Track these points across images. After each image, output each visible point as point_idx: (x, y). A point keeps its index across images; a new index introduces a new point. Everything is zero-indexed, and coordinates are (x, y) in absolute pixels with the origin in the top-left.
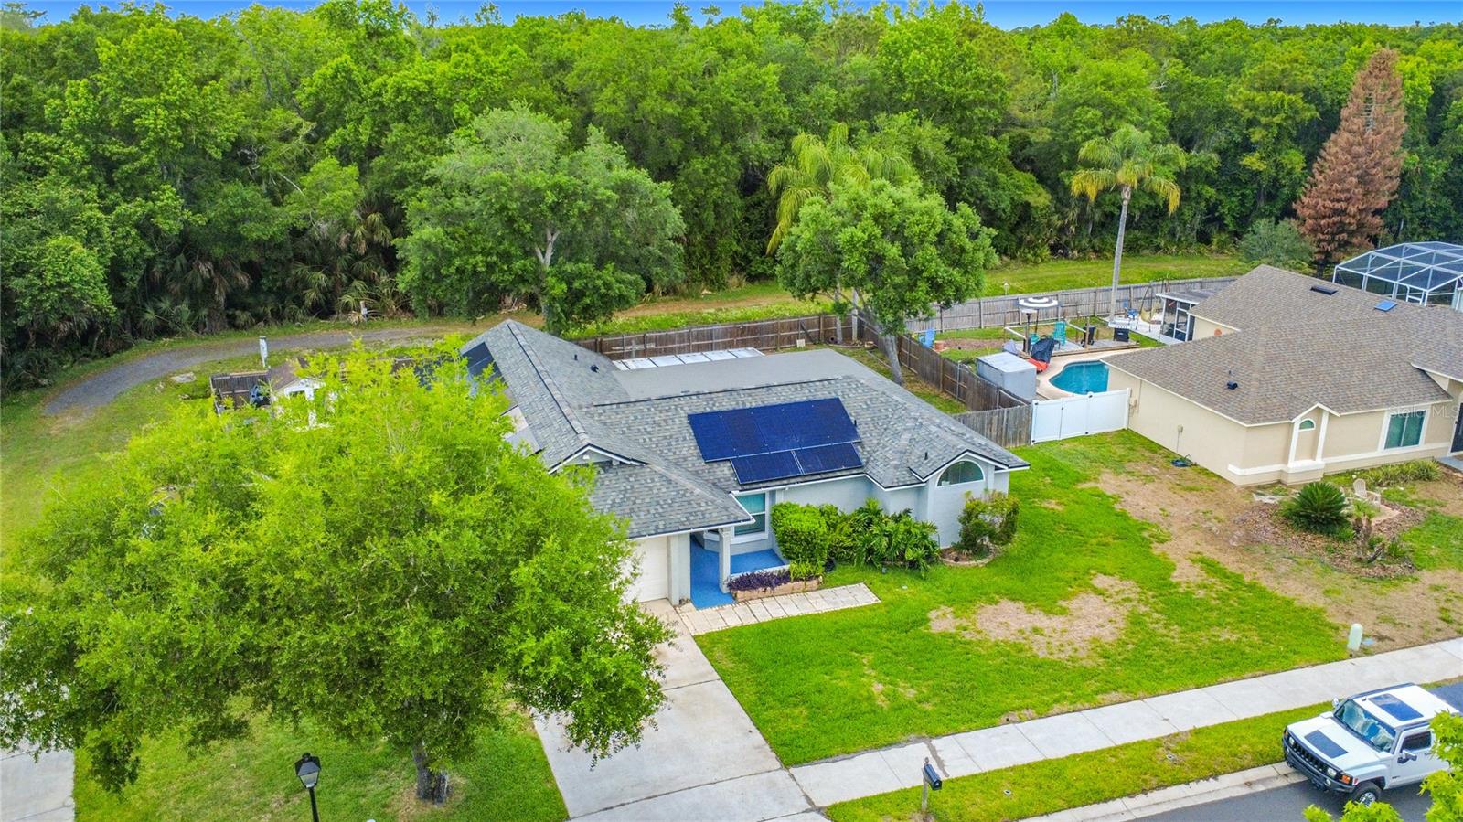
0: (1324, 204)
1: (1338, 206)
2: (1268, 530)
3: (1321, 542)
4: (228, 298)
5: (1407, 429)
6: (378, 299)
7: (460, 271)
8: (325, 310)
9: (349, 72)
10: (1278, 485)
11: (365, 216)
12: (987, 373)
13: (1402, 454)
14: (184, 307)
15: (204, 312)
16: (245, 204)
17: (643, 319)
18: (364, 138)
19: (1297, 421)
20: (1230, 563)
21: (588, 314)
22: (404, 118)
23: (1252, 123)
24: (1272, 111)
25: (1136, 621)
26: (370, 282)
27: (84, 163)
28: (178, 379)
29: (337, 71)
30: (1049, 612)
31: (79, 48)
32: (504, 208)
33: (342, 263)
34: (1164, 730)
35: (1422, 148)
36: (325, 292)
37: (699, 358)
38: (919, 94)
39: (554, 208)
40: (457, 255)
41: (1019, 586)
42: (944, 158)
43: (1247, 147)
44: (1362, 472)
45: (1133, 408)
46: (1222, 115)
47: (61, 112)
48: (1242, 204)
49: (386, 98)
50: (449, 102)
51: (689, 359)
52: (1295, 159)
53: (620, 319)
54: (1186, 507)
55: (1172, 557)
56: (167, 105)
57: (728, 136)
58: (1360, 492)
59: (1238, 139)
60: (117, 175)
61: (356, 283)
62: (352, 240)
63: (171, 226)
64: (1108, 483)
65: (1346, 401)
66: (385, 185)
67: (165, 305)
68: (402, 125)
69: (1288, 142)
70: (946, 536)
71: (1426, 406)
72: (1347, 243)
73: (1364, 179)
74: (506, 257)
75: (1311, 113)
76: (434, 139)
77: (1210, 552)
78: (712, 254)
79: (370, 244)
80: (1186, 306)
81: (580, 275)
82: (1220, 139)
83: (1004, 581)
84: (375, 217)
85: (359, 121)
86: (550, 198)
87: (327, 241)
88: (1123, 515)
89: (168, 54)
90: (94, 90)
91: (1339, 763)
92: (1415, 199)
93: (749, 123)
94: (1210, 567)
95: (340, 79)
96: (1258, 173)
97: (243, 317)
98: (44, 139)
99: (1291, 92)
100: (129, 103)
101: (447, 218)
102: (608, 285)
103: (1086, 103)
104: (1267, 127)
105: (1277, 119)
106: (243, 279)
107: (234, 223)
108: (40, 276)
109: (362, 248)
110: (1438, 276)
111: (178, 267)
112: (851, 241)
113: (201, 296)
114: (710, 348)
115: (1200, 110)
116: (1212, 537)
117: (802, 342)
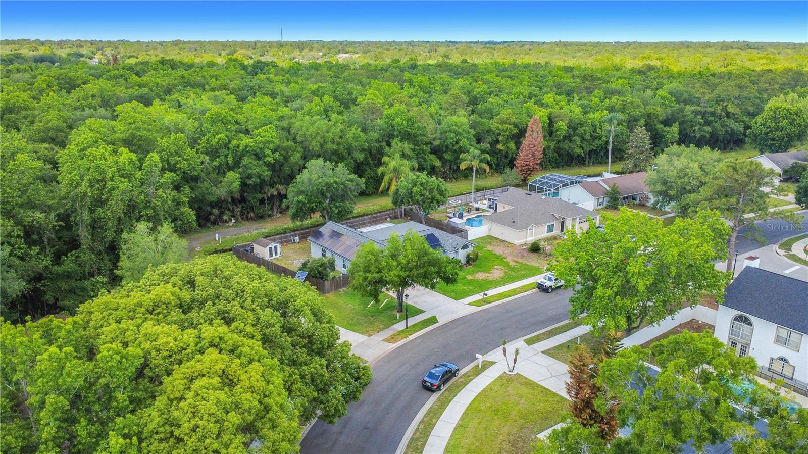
0: (523, 163)
1: (527, 163)
2: (526, 254)
3: (536, 254)
5: (551, 229)
7: (308, 208)
9: (223, 140)
10: (526, 244)
12: (452, 224)
13: (550, 234)
19: (528, 229)
20: (520, 260)
23: (499, 134)
24: (504, 131)
25: (506, 272)
28: (197, 249)
29: (220, 140)
30: (489, 273)
32: (322, 189)
34: (517, 287)
35: (547, 138)
36: (218, 215)
38: (400, 132)
39: (335, 188)
40: (307, 204)
41: (481, 270)
43: (498, 142)
44: (542, 239)
45: (490, 229)
46: (489, 131)
48: (497, 160)
52: (512, 145)
54: (508, 251)
55: (508, 261)
58: (542, 243)
59: (495, 139)
64: (489, 248)
65: (538, 223)
69: (510, 140)
70: (463, 261)
71: (554, 223)
72: (530, 174)
73: (533, 155)
75: (516, 131)
77: (515, 259)
80: (494, 200)
82: (490, 139)
83: (477, 269)
86: (335, 185)
88: (495, 254)
91: (546, 284)
92: (547, 155)
94: (516, 261)
96: (501, 150)
99: (510, 124)
102: (348, 209)
103: (450, 131)
104: (503, 135)
105: (506, 133)
108: (181, 220)
110: (555, 185)
115: (483, 131)
116: (515, 256)
117: (389, 219)
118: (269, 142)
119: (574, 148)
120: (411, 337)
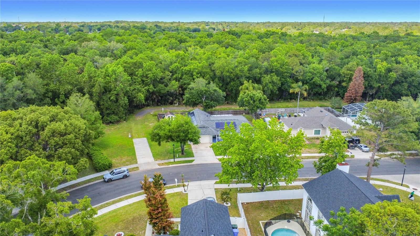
1: (350, 95)
4: (157, 100)
5: (317, 132)
6: (180, 102)
7: (191, 101)
8: (171, 103)
9: (178, 66)
11: (179, 89)
13: (317, 136)
14: (151, 102)
15: (154, 103)
16: (162, 88)
17: (222, 108)
18: (179, 77)
19: (298, 129)
21: (209, 108)
22: (186, 74)
23: (344, 77)
26: (179, 99)
27: (141, 81)
28: (151, 113)
29: (176, 66)
31: (140, 64)
32: (198, 93)
33: (175, 96)
36: (172, 100)
37: (227, 115)
39: (205, 93)
40: (191, 99)
42: (278, 82)
43: (343, 81)
46: (339, 74)
47: (138, 74)
49: (183, 71)
50: (193, 72)
51: (218, 115)
53: (214, 108)
56: (152, 73)
57: (238, 78)
60: (144, 82)
61: (177, 99)
62: (176, 92)
63: (151, 90)
66: (182, 85)
67: (149, 102)
68: (185, 75)
71: (320, 129)
74: (198, 99)
76: (190, 77)
78: (236, 97)
79: (179, 93)
81: (208, 102)
82: (339, 79)
84: (180, 89)
85: (179, 74)
86: (204, 92)
87: (173, 93)
89: (153, 65)
90: (143, 70)
93: (242, 76)
95: (176, 67)
96: (346, 86)
97: (159, 104)
98: (136, 78)
100: (147, 73)
101: (190, 93)
102: (212, 104)
106: (160, 98)
107: (160, 90)
108: (137, 98)
109: (178, 94)
111: (151, 96)
112: (245, 100)
113: (153, 101)
114: (229, 114)
115: (335, 73)
117: (244, 114)
118: (196, 69)
119: (402, 90)
120: (171, 166)
